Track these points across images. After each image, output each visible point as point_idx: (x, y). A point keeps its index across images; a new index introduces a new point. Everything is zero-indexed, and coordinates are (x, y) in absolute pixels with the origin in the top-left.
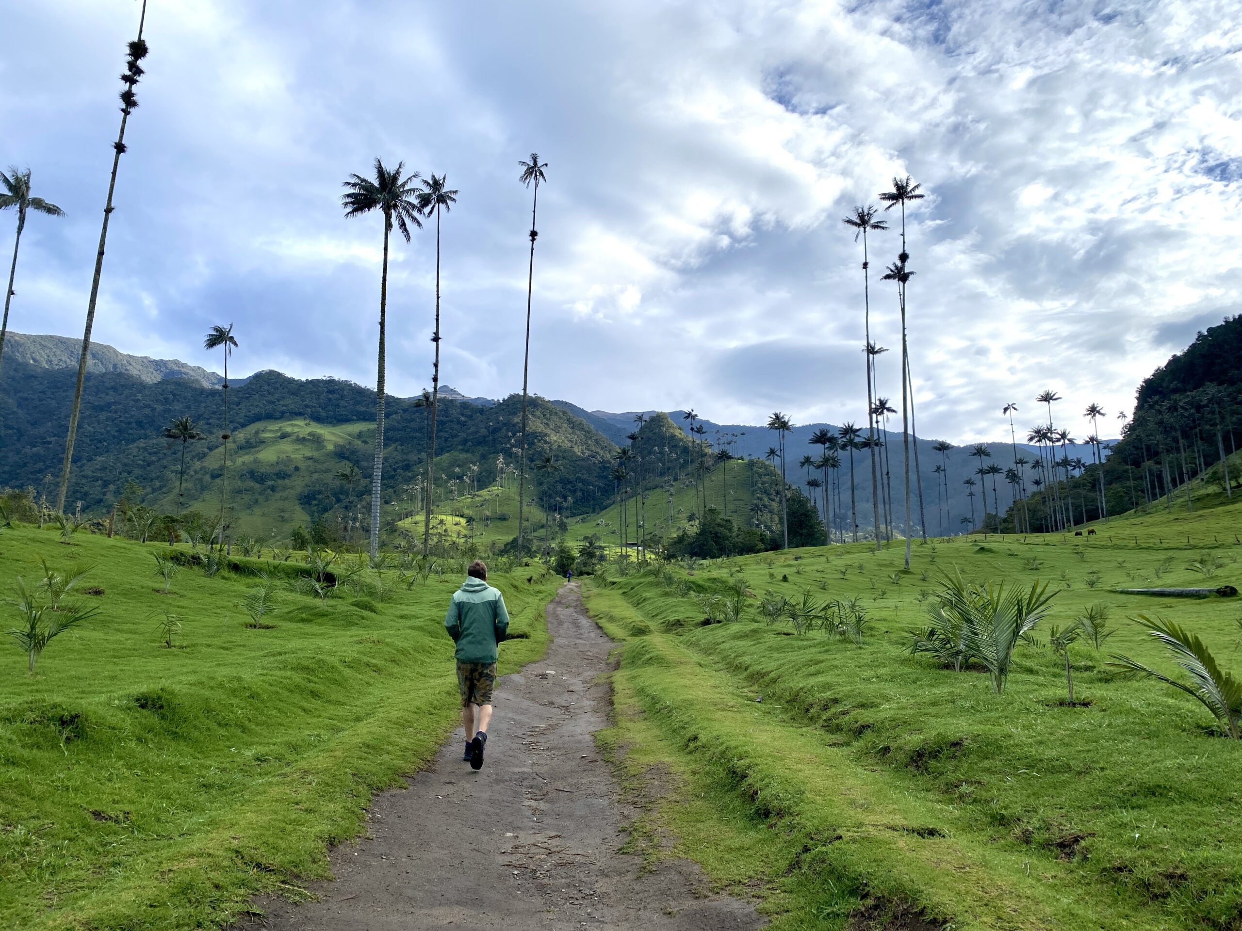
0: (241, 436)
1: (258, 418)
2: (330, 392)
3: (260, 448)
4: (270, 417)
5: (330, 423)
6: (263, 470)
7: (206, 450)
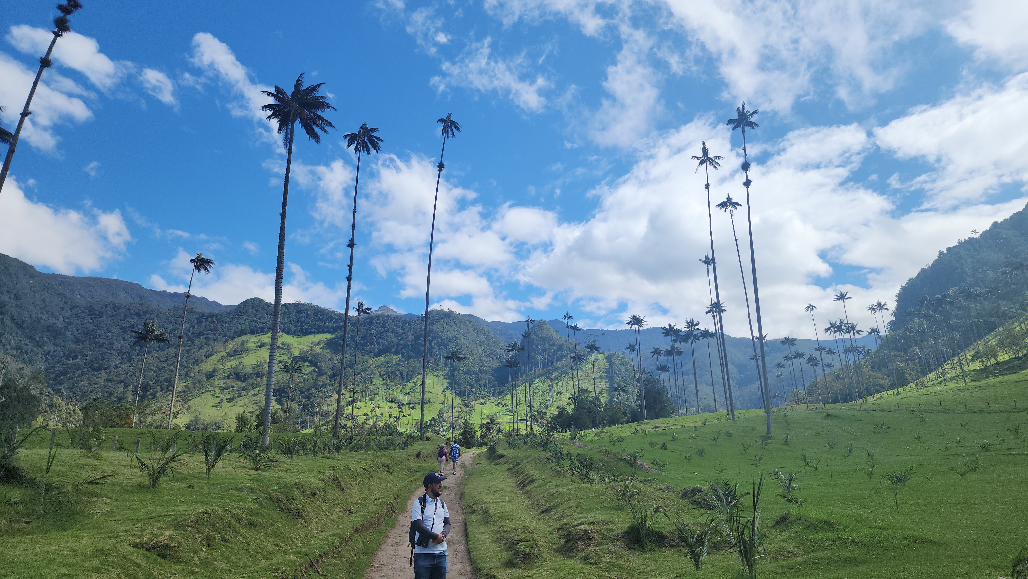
0: (230, 346)
1: (243, 333)
2: (299, 312)
3: (244, 355)
4: (253, 332)
5: (298, 335)
6: (245, 371)
7: (204, 358)
